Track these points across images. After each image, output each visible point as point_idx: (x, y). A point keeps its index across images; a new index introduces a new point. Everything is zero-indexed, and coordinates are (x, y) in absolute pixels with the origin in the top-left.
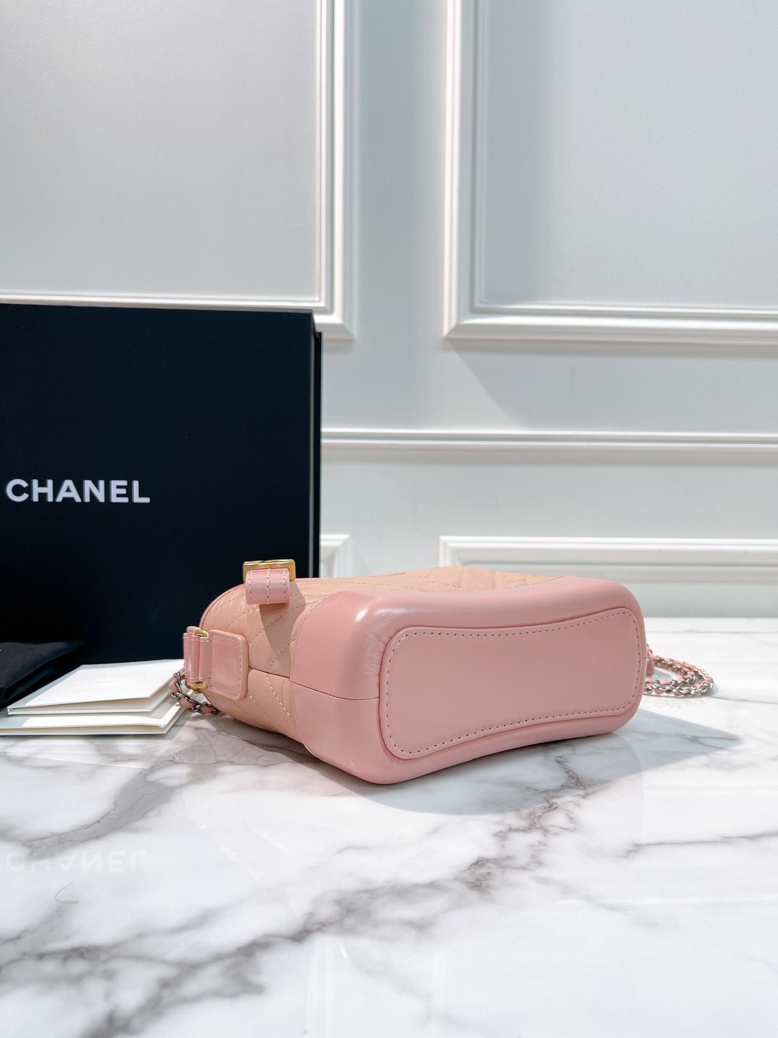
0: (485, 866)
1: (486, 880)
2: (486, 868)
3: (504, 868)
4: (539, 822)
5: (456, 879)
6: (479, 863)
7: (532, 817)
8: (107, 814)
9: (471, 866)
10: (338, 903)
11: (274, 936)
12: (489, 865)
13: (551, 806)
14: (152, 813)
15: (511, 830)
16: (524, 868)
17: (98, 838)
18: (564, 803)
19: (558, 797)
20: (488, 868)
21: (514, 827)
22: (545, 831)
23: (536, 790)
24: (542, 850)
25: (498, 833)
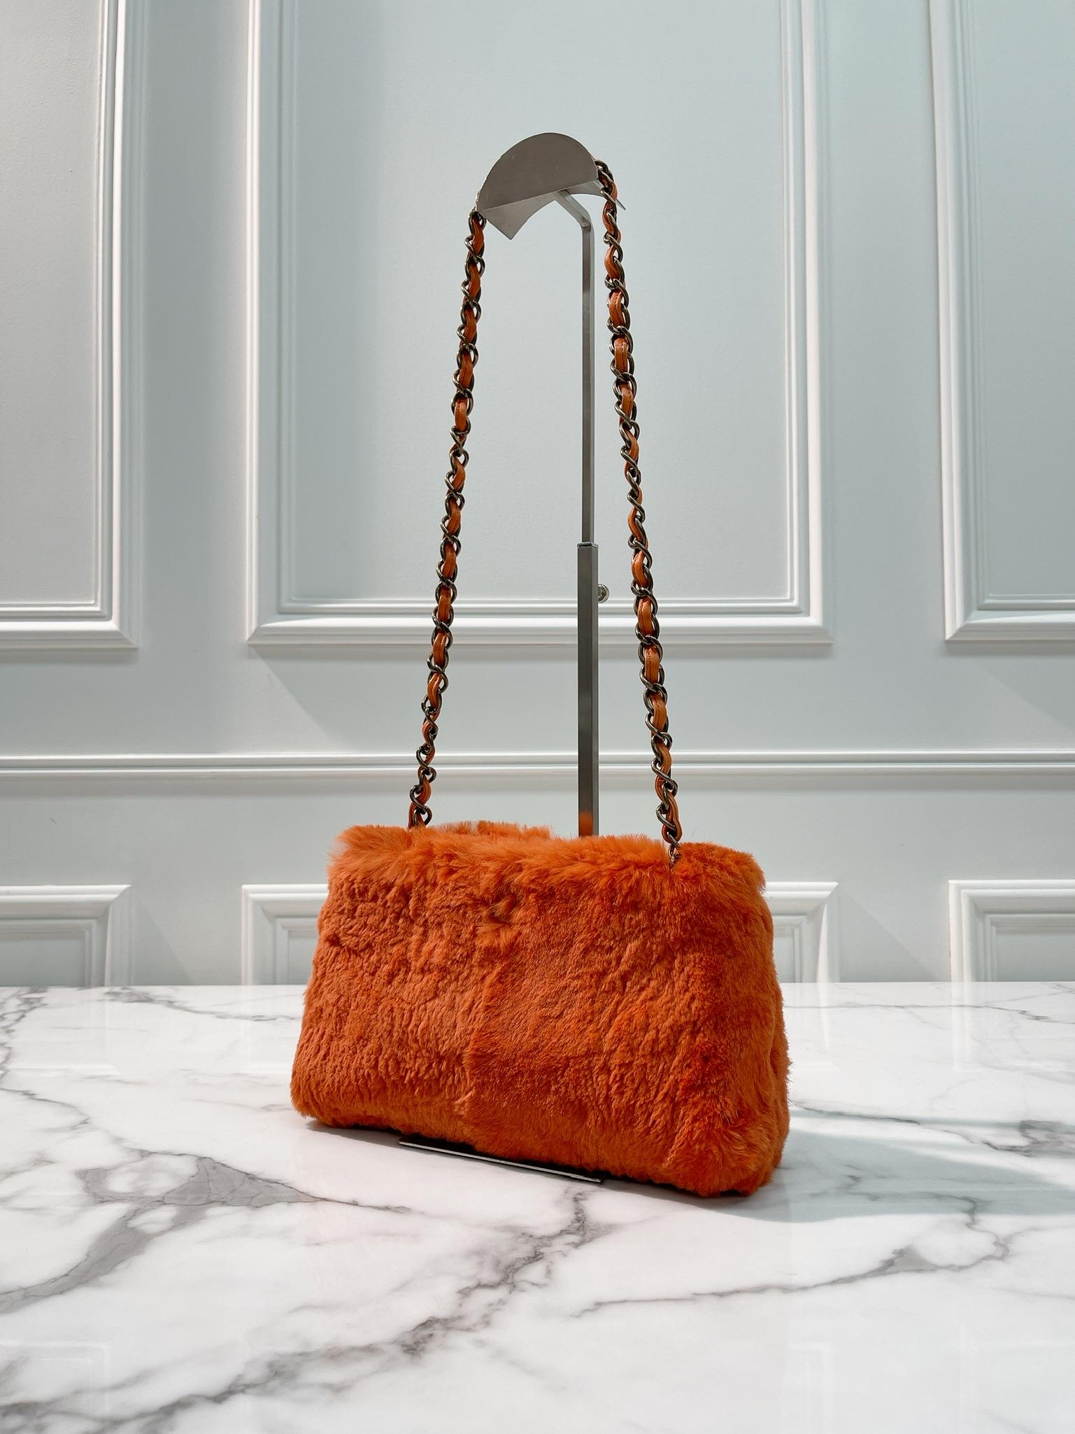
0: (432, 1327)
1: (425, 1342)
2: (431, 1329)
3: (448, 1329)
4: (513, 1276)
5: (394, 1342)
6: (425, 1325)
7: (508, 1270)
8: (77, 1266)
9: (418, 1326)
10: (270, 1365)
11: (198, 1396)
12: (437, 1326)
13: (534, 1257)
14: (121, 1267)
15: (480, 1286)
16: (468, 1330)
17: (61, 1290)
18: (552, 1253)
19: (550, 1246)
20: (433, 1330)
21: (484, 1282)
22: (514, 1286)
23: (531, 1236)
24: (498, 1310)
25: (464, 1289)
